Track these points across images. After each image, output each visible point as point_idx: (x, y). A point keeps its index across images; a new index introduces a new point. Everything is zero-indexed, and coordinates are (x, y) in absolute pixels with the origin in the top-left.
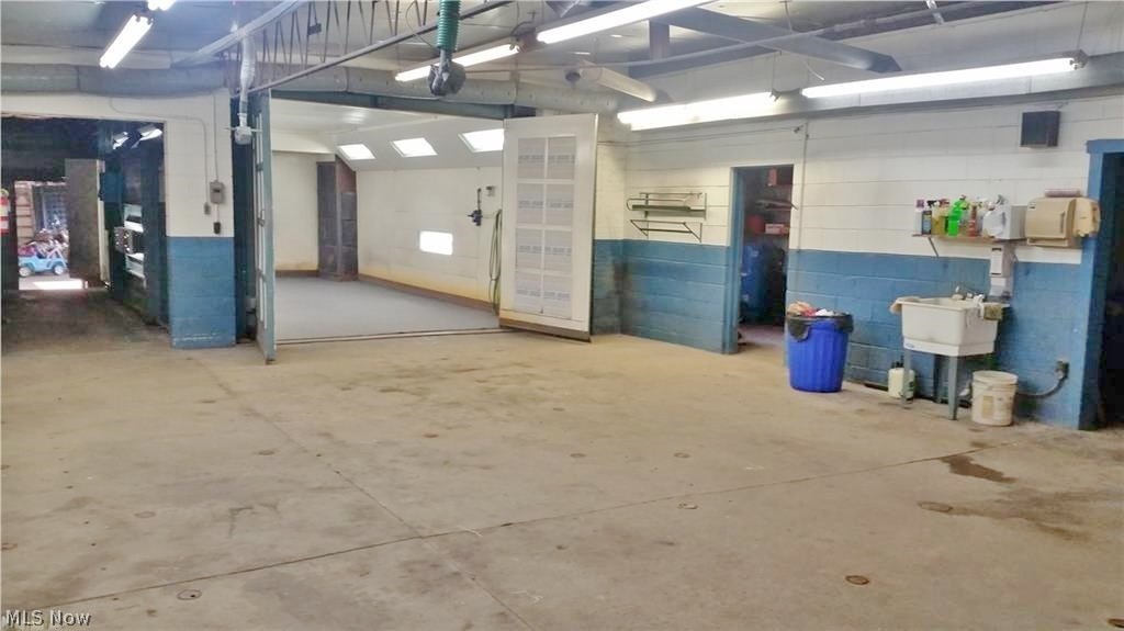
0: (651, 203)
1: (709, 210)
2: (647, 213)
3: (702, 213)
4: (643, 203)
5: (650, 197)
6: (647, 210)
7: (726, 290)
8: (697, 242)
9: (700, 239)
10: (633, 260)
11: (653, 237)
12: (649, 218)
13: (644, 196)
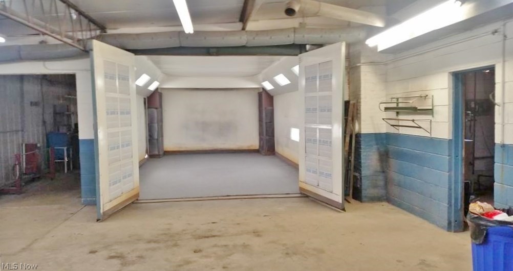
0: (401, 105)
1: (436, 109)
2: (398, 113)
3: (430, 112)
4: (394, 105)
5: (400, 100)
6: (398, 110)
7: (450, 177)
8: (428, 135)
9: (431, 133)
10: (392, 148)
11: (403, 131)
12: (400, 117)
13: (395, 100)
